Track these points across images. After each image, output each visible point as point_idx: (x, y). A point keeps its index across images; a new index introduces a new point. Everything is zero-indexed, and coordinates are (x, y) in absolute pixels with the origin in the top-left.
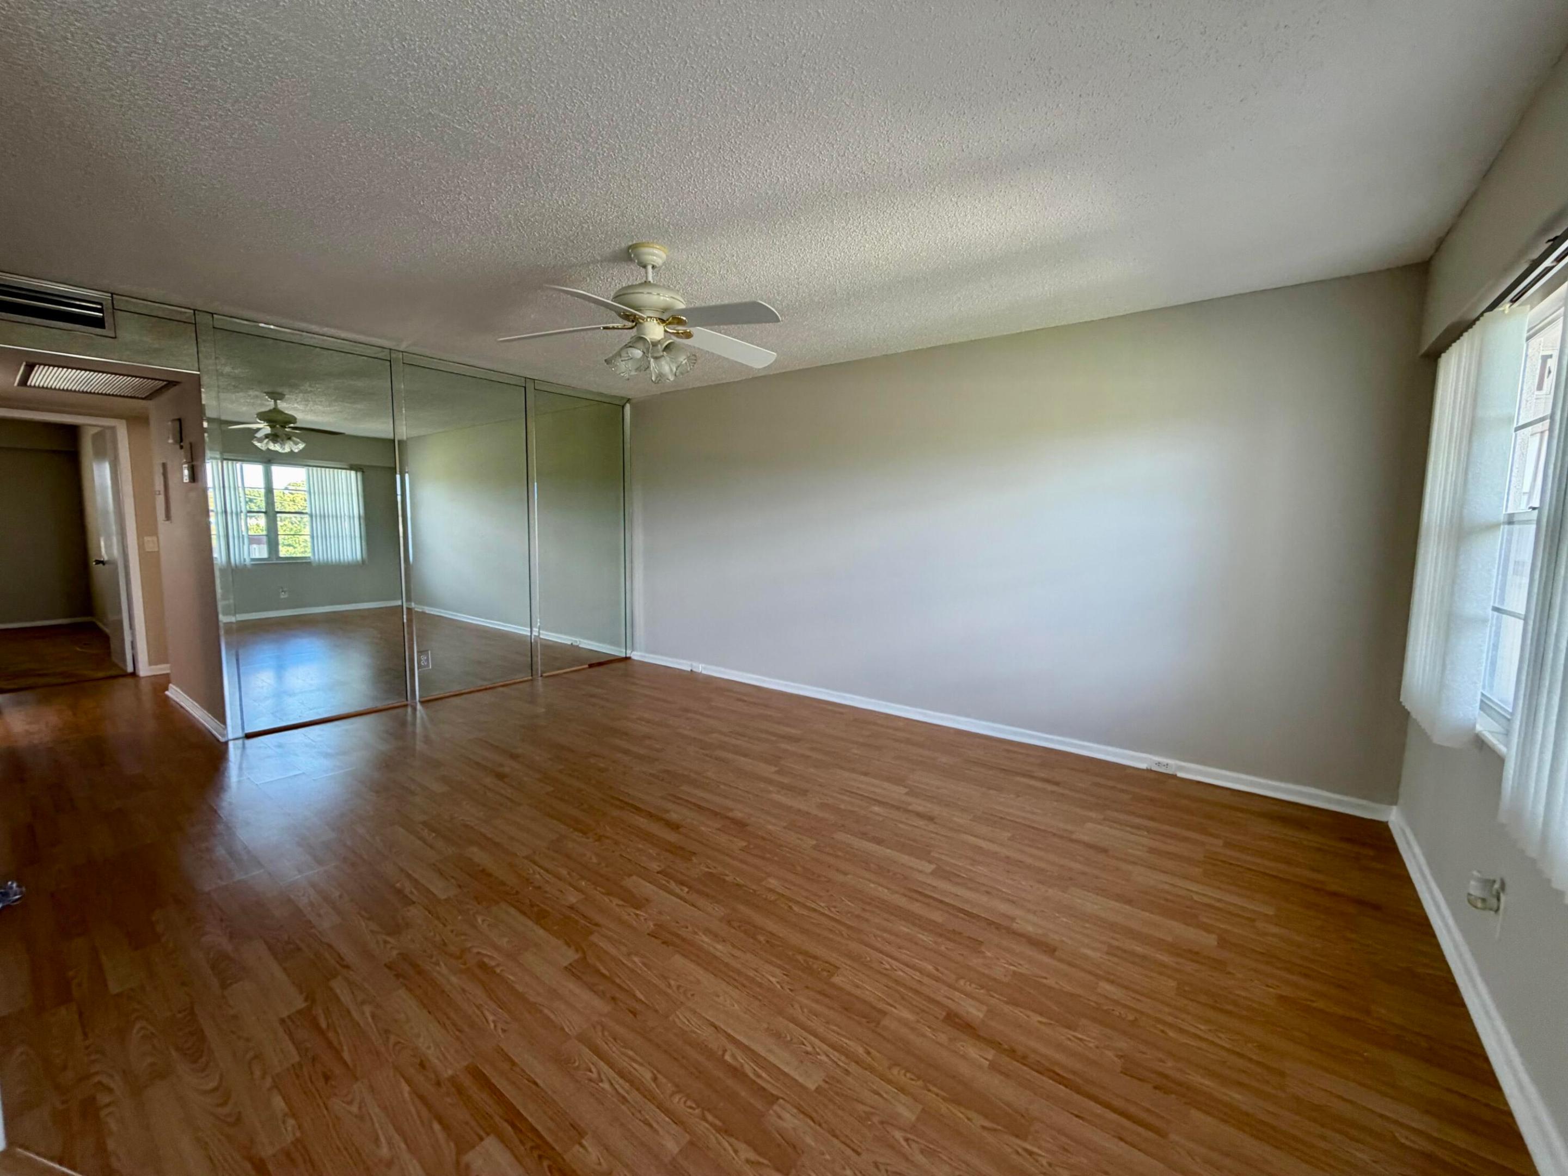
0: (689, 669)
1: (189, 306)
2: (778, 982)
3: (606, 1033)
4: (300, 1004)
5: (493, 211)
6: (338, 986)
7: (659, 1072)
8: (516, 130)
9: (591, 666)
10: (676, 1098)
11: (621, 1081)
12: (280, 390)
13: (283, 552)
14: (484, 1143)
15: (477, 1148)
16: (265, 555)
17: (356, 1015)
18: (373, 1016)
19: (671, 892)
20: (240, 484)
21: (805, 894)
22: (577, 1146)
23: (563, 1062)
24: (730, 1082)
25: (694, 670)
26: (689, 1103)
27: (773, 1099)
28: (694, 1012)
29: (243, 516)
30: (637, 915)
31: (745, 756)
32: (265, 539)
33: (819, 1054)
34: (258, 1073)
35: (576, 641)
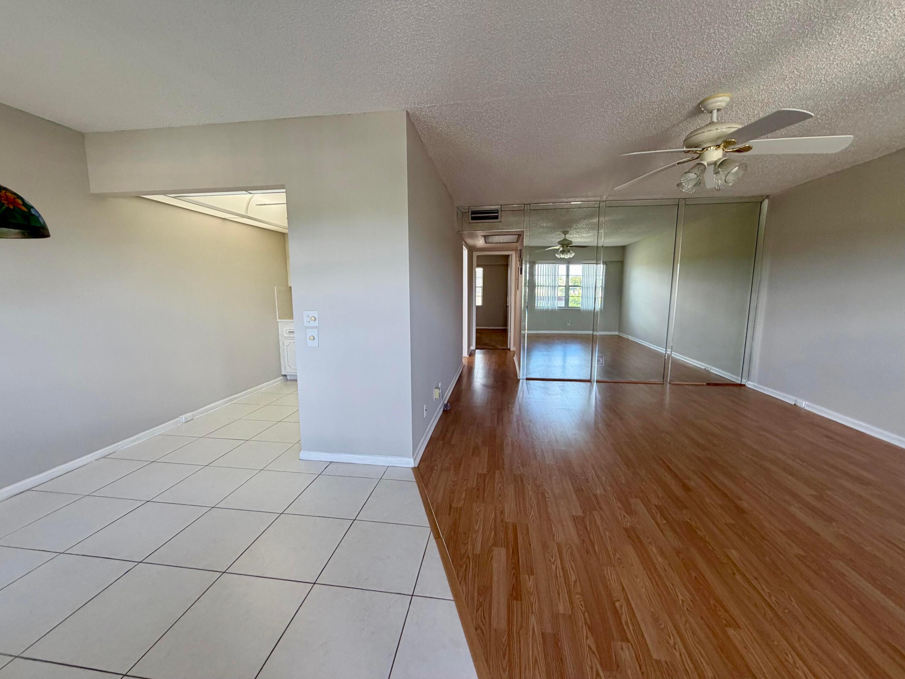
0: (793, 403)
1: (522, 203)
2: (682, 600)
3: (569, 550)
4: (485, 472)
5: (609, 121)
6: (498, 472)
7: (579, 581)
8: (597, 81)
9: (708, 384)
10: (578, 596)
11: (561, 571)
12: (566, 230)
13: (571, 305)
14: (502, 548)
15: (499, 548)
16: (563, 306)
17: (496, 485)
18: (500, 488)
19: (654, 518)
20: (557, 274)
21: (756, 574)
22: (528, 576)
23: (545, 546)
24: (609, 614)
25: (798, 404)
26: (582, 603)
27: (625, 639)
28: (617, 574)
29: (557, 287)
30: (624, 516)
31: (791, 474)
32: (564, 298)
33: (675, 649)
34: (464, 484)
35: (708, 368)
